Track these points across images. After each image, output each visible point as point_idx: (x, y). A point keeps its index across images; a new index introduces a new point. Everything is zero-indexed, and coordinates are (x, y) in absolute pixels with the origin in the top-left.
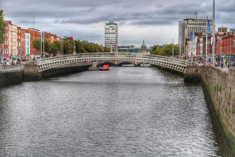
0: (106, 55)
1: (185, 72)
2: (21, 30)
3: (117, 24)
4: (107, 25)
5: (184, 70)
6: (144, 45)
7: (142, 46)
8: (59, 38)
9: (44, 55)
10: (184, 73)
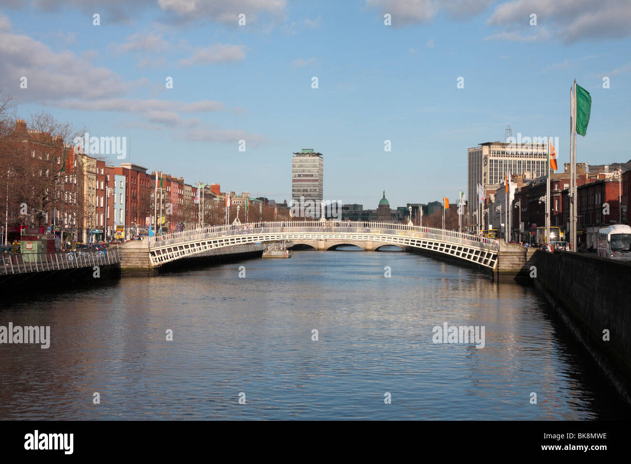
0: (311, 227)
1: (494, 267)
2: (106, 168)
3: (321, 155)
4: (297, 156)
5: (494, 262)
6: (384, 203)
7: (379, 206)
8: (191, 186)
9: (161, 228)
10: (492, 269)
